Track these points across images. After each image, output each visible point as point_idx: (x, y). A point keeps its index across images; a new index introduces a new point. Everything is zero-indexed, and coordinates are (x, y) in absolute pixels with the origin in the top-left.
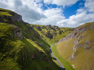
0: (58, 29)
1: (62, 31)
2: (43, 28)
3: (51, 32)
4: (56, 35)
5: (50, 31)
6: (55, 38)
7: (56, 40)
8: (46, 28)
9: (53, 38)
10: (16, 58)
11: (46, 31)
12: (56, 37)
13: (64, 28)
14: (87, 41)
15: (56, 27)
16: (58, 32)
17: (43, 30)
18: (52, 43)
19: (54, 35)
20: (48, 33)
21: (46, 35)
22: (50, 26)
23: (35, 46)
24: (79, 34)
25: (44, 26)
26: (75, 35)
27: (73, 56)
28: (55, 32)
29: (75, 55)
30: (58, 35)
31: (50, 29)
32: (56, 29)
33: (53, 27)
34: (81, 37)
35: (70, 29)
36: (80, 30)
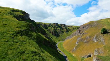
0: (65, 27)
1: (70, 30)
2: (50, 26)
3: (58, 31)
4: (63, 33)
5: (56, 30)
6: (62, 37)
7: (63, 38)
8: (52, 26)
9: (59, 36)
10: (35, 41)
11: (53, 29)
12: (63, 35)
13: (72, 26)
14: (87, 37)
15: (63, 26)
16: (65, 30)
17: (49, 28)
18: (58, 41)
19: (61, 33)
20: (55, 31)
21: (52, 33)
22: (57, 24)
23: (44, 37)
24: (83, 31)
25: (51, 24)
26: (79, 32)
27: (74, 49)
28: (62, 30)
29: (76, 48)
30: (65, 33)
31: (57, 27)
32: (63, 27)
33: (60, 25)
34: (84, 33)
35: (78, 27)
36: (84, 28)
